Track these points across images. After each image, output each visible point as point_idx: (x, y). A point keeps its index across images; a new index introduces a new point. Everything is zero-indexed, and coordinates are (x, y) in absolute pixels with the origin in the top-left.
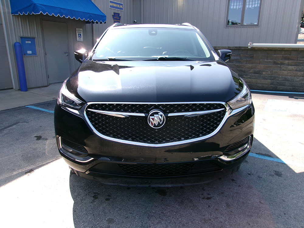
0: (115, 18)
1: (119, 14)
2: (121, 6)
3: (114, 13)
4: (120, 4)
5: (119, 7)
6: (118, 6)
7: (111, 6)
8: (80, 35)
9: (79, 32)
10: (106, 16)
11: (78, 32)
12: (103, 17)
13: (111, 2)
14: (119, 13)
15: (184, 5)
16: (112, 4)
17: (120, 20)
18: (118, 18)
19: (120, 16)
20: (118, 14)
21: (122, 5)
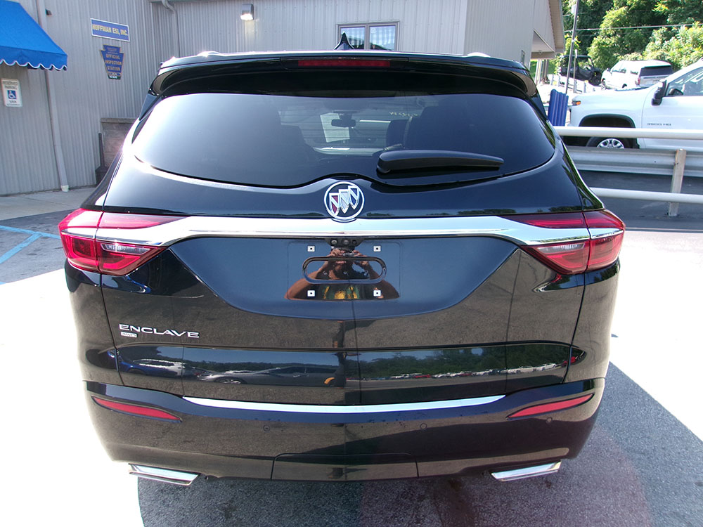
0: (107, 56)
1: (118, 49)
2: (123, 32)
3: (105, 47)
4: (120, 28)
5: (117, 33)
6: (116, 31)
7: (95, 32)
8: (14, 92)
9: (10, 87)
10: (66, 55)
11: (6, 87)
12: (58, 57)
13: (94, 22)
14: (120, 46)
15: (257, 34)
16: (98, 27)
17: (121, 60)
18: (118, 57)
19: (121, 52)
20: (116, 47)
21: (125, 28)
